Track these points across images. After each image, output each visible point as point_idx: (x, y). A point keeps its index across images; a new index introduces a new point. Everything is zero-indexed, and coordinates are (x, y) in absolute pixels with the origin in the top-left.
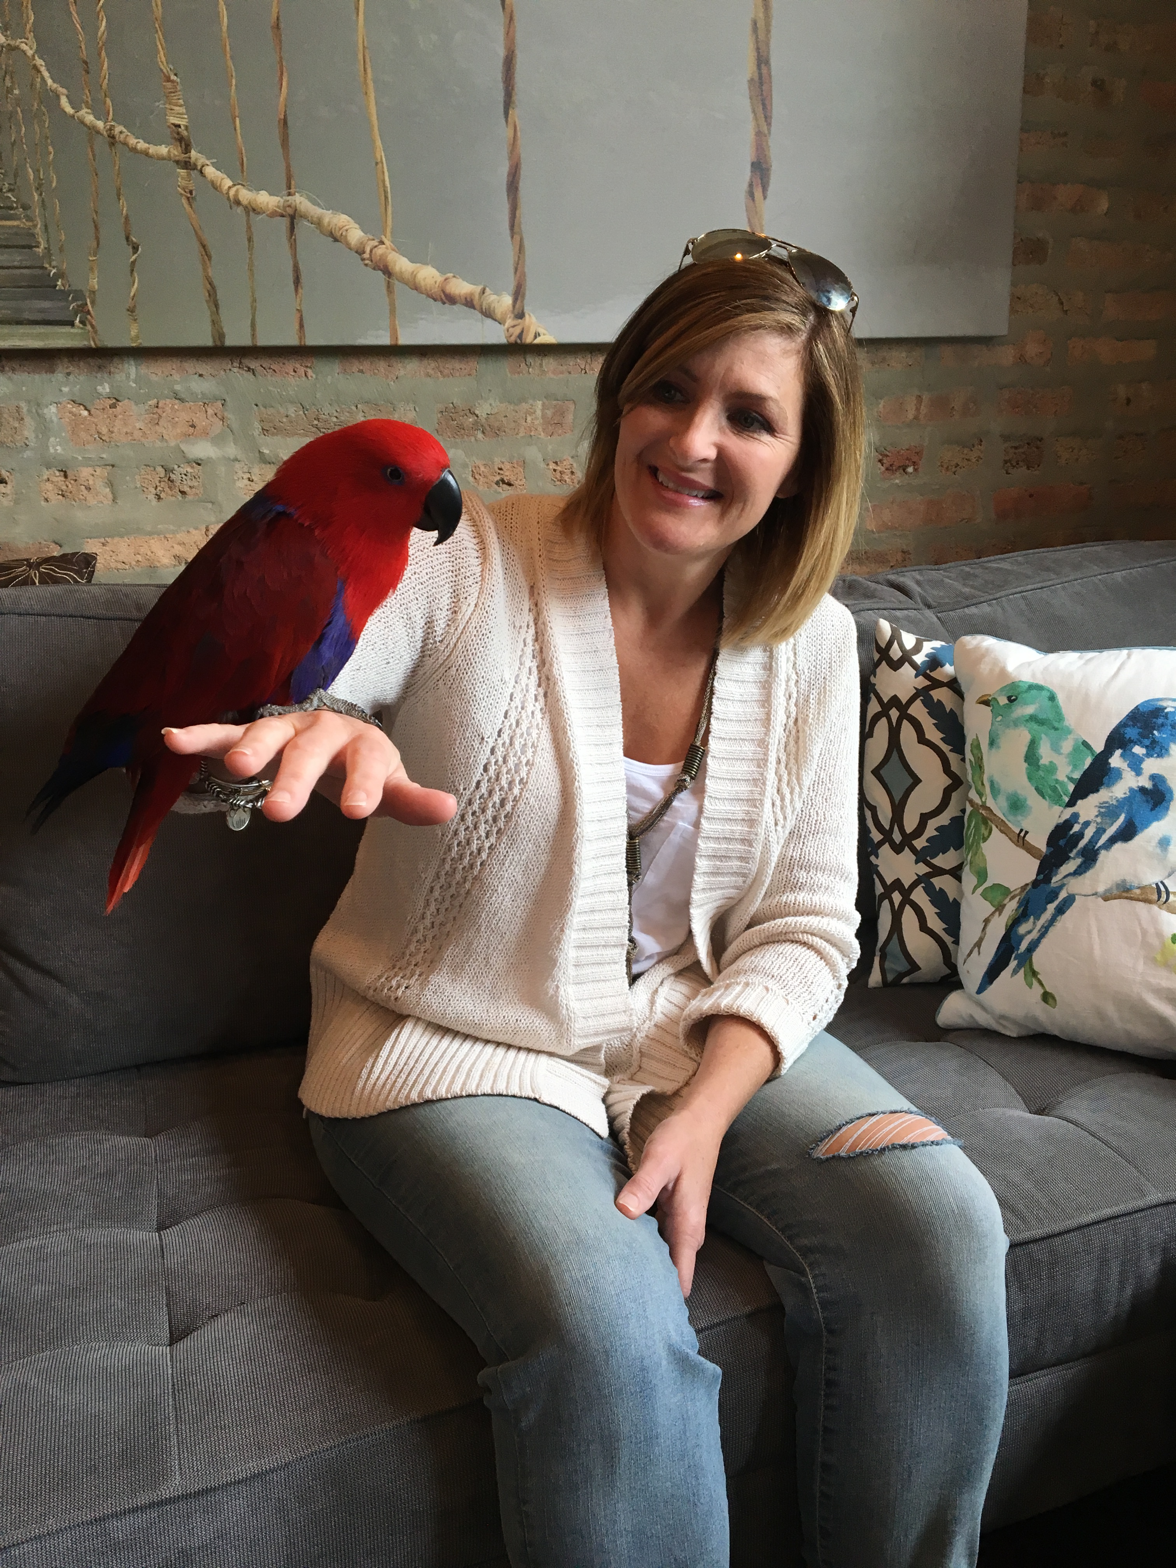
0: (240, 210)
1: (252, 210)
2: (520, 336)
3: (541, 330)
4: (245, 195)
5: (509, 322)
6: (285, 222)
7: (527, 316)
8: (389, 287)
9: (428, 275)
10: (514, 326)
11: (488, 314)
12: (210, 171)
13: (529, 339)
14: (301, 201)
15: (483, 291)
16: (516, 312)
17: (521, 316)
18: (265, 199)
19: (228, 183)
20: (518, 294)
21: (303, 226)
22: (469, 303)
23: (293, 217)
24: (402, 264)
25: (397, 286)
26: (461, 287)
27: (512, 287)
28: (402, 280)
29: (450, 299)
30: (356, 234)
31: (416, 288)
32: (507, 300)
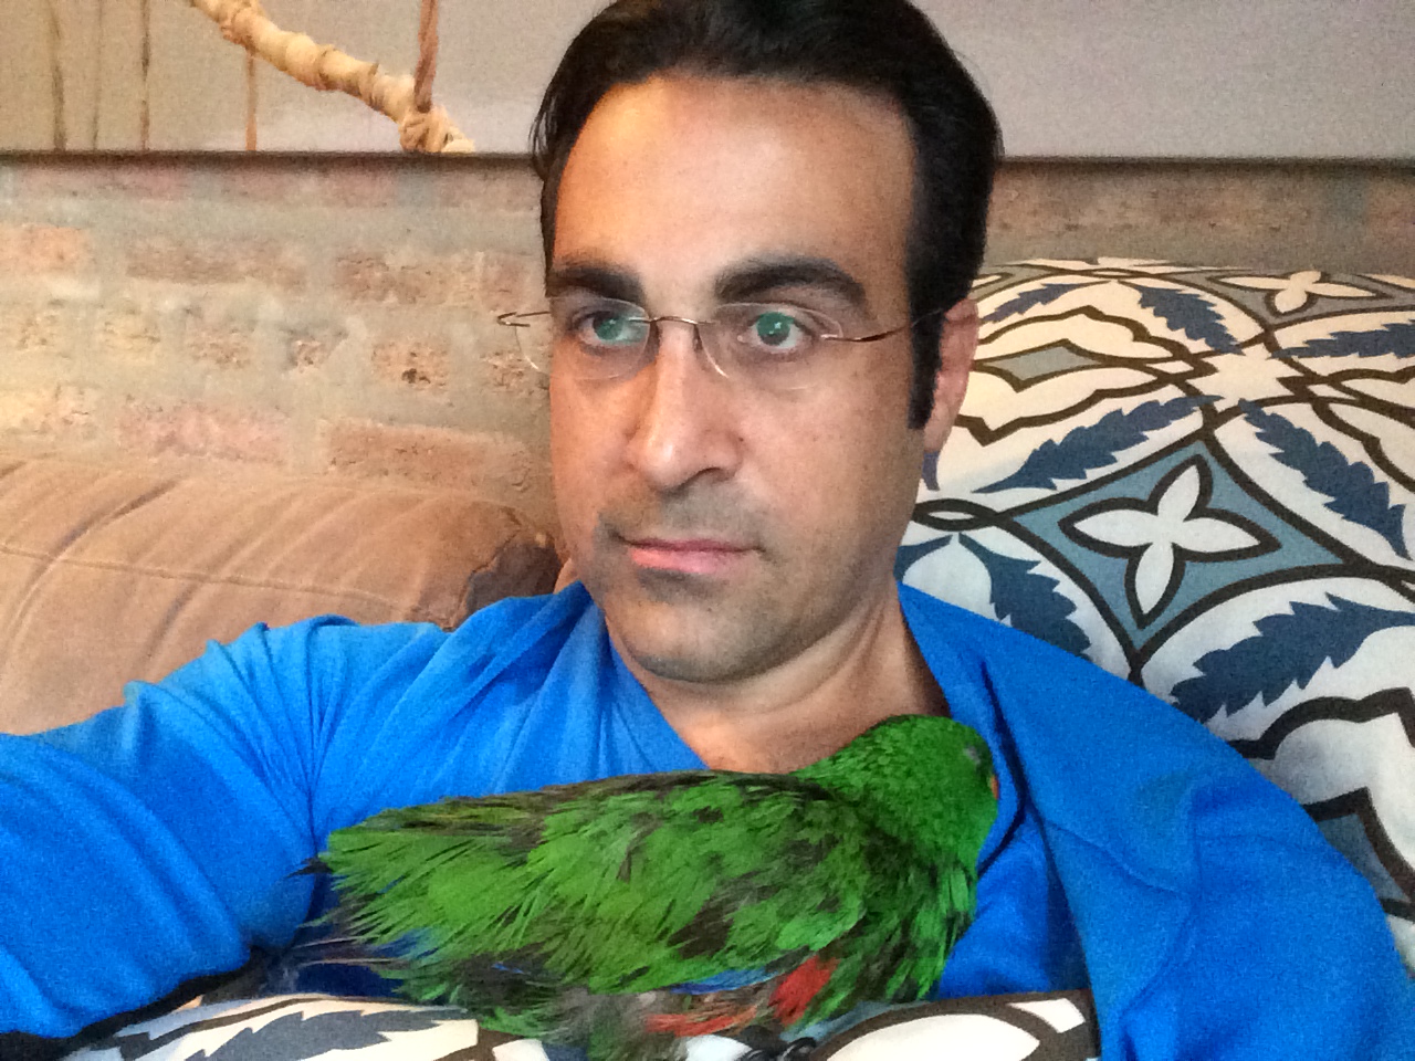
2: (422, 140)
3: (454, 131)
5: (408, 116)
7: (434, 109)
8: (251, 67)
9: (301, 47)
10: (412, 125)
11: (377, 105)
13: (434, 146)
15: (373, 71)
16: (419, 103)
17: (424, 107)
20: (424, 72)
22: (352, 89)
24: (268, 32)
25: (261, 65)
26: (344, 64)
27: (414, 63)
28: (268, 57)
29: (326, 83)
31: (284, 67)
32: (407, 82)
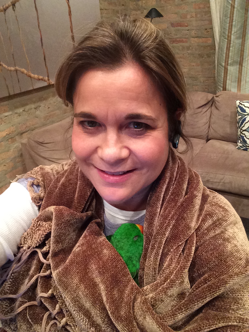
0: (9, 71)
1: (11, 71)
2: (49, 83)
3: (52, 82)
4: (9, 68)
5: (48, 81)
6: (15, 72)
8: (31, 80)
9: (36, 76)
11: (45, 81)
12: (4, 65)
14: (17, 68)
15: (44, 77)
17: (49, 80)
18: (12, 68)
19: (6, 67)
20: (48, 77)
21: (18, 72)
22: (42, 80)
23: (16, 71)
24: (32, 75)
25: (32, 79)
26: (41, 77)
27: (47, 75)
28: (33, 78)
29: (39, 80)
30: (25, 72)
31: (35, 79)
32: (47, 78)
